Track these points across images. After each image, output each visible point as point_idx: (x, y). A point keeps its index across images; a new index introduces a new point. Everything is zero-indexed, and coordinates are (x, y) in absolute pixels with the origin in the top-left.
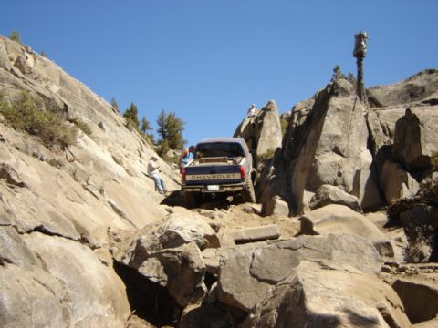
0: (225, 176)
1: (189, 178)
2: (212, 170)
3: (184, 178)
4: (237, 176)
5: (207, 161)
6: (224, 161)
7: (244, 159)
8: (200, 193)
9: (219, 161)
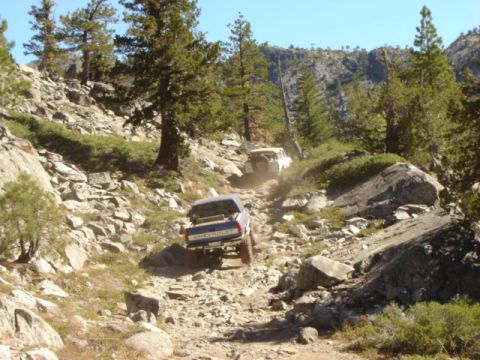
0: (224, 233)
1: (191, 238)
2: (212, 229)
3: (187, 238)
4: (235, 231)
5: (206, 221)
6: (221, 219)
7: (240, 215)
8: (202, 250)
9: (216, 219)
